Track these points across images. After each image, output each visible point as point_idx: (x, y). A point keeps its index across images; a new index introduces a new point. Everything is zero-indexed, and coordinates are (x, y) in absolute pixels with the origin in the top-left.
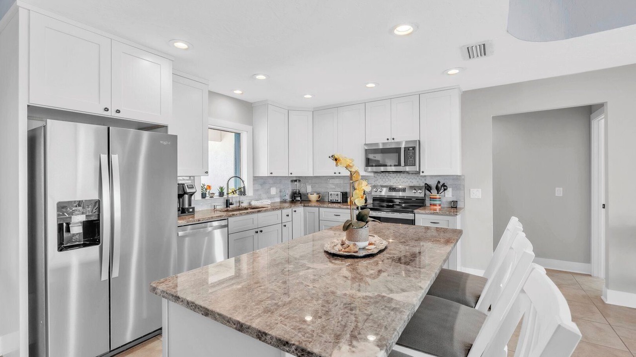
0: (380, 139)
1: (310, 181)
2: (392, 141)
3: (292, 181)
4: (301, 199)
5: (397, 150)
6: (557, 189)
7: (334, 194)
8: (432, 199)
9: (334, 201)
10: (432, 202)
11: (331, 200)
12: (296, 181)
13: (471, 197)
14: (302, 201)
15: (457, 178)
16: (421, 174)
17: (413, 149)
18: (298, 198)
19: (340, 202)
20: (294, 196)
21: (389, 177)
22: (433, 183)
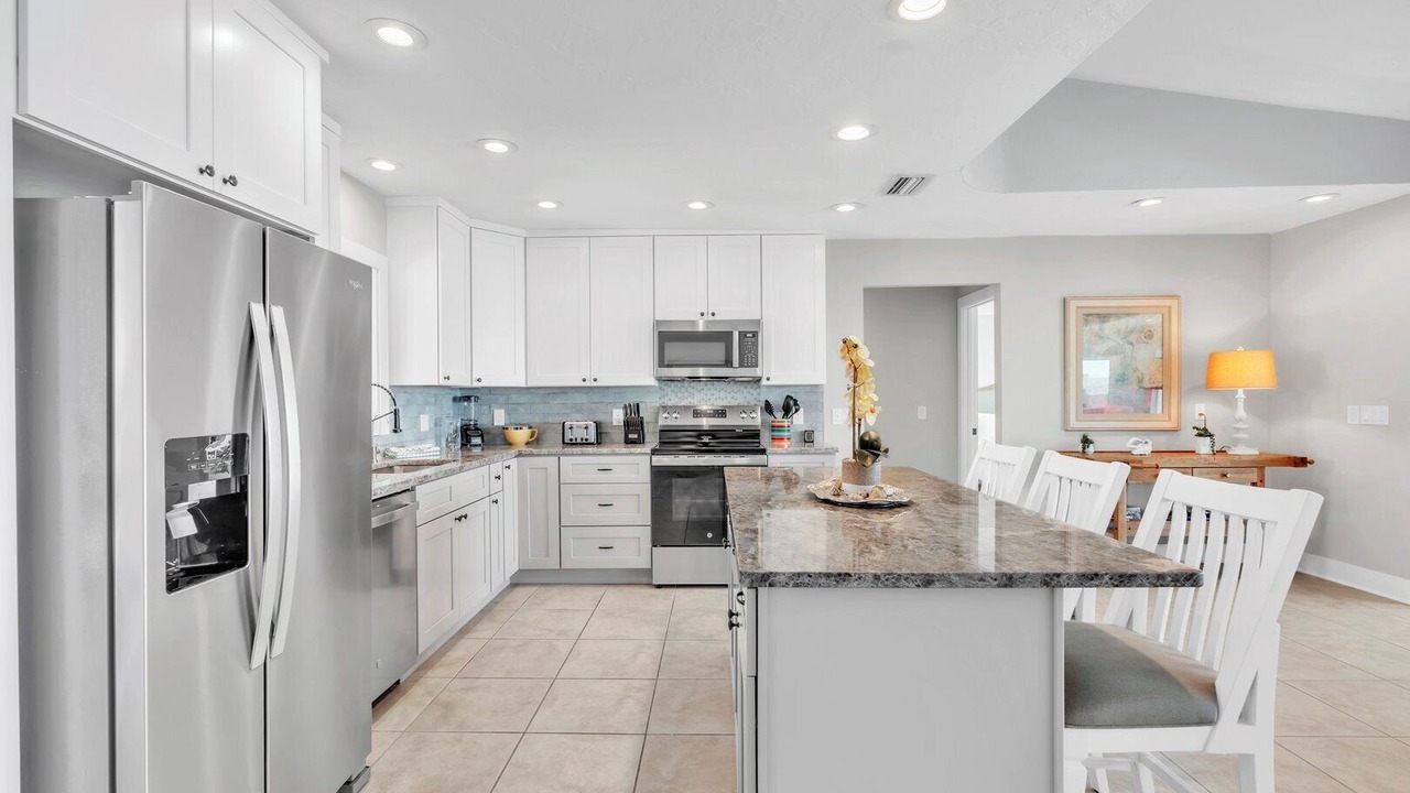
0: (687, 311)
1: (501, 399)
2: (711, 318)
3: (455, 399)
4: (483, 441)
5: (725, 337)
6: (920, 408)
7: (579, 427)
8: (774, 428)
9: (579, 441)
10: (775, 434)
11: (571, 440)
12: (467, 398)
13: (834, 423)
14: (486, 444)
15: (815, 389)
16: (764, 382)
17: (754, 336)
18: (473, 438)
19: (592, 444)
20: (467, 435)
21: (689, 389)
22: (777, 400)
